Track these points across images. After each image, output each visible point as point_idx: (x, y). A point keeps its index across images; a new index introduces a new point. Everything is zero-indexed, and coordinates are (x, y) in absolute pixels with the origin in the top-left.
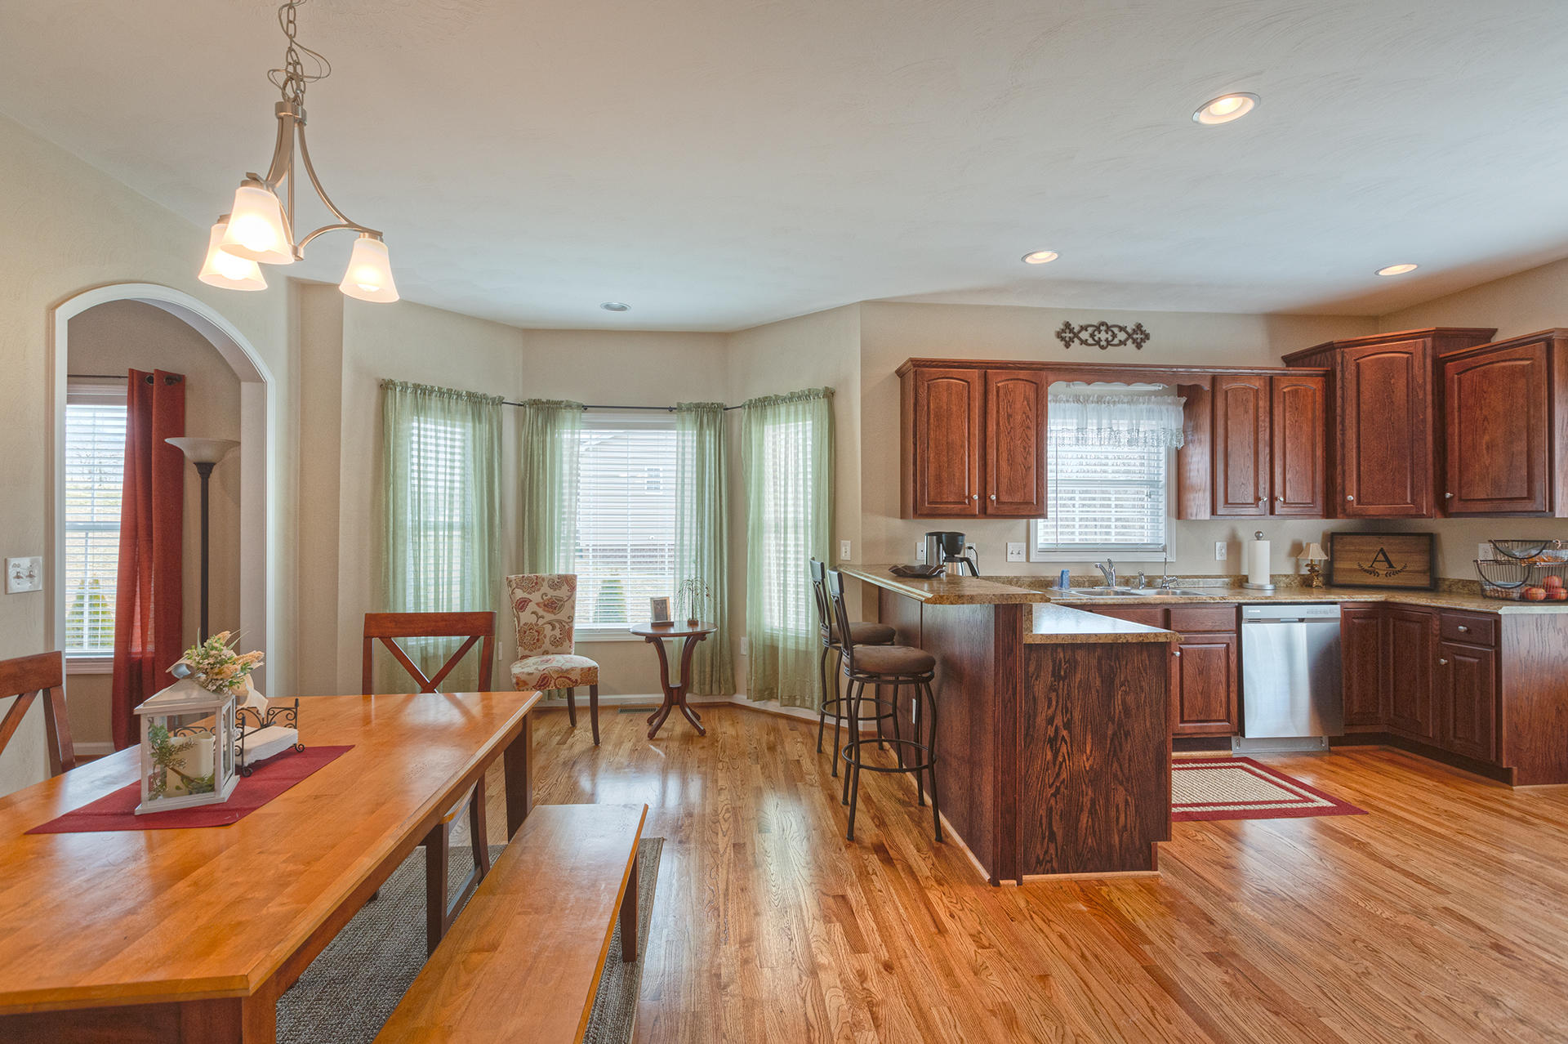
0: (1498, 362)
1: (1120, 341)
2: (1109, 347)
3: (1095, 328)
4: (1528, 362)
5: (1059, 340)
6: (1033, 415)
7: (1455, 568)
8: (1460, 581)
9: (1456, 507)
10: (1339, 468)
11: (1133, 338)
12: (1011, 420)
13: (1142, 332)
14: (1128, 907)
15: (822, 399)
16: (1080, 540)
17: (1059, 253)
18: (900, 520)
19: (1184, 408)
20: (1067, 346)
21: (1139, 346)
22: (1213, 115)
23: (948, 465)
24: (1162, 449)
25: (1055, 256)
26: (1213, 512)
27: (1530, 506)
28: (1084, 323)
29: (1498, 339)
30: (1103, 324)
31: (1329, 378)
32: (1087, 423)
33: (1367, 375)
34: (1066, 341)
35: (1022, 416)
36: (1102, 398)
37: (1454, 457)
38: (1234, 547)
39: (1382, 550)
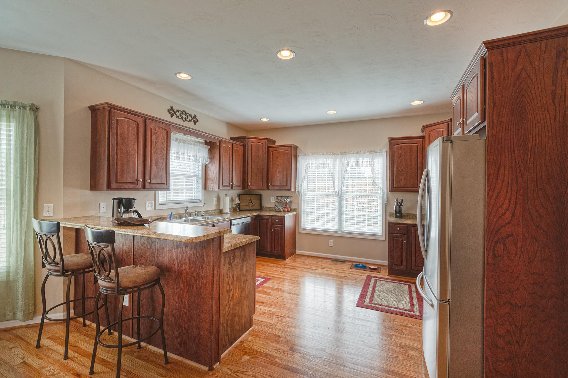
0: (281, 150)
1: (189, 120)
2: (186, 121)
3: (181, 112)
4: (287, 151)
5: (168, 113)
6: (165, 144)
7: (265, 204)
8: (267, 207)
9: (271, 188)
10: (246, 175)
11: (193, 120)
12: (157, 145)
13: (196, 119)
14: (257, 347)
15: (28, 111)
16: (173, 199)
17: (192, 77)
18: (90, 191)
19: (209, 150)
20: (172, 117)
21: (195, 124)
22: (281, 55)
23: (127, 163)
24: (200, 164)
25: (190, 78)
26: (219, 188)
27: (286, 188)
28: (178, 109)
29: (276, 144)
30: (184, 111)
31: (244, 147)
32: (180, 151)
33: (254, 148)
34: (171, 114)
35: (161, 144)
36: (185, 141)
37: (270, 173)
38: (219, 199)
39: (250, 199)
